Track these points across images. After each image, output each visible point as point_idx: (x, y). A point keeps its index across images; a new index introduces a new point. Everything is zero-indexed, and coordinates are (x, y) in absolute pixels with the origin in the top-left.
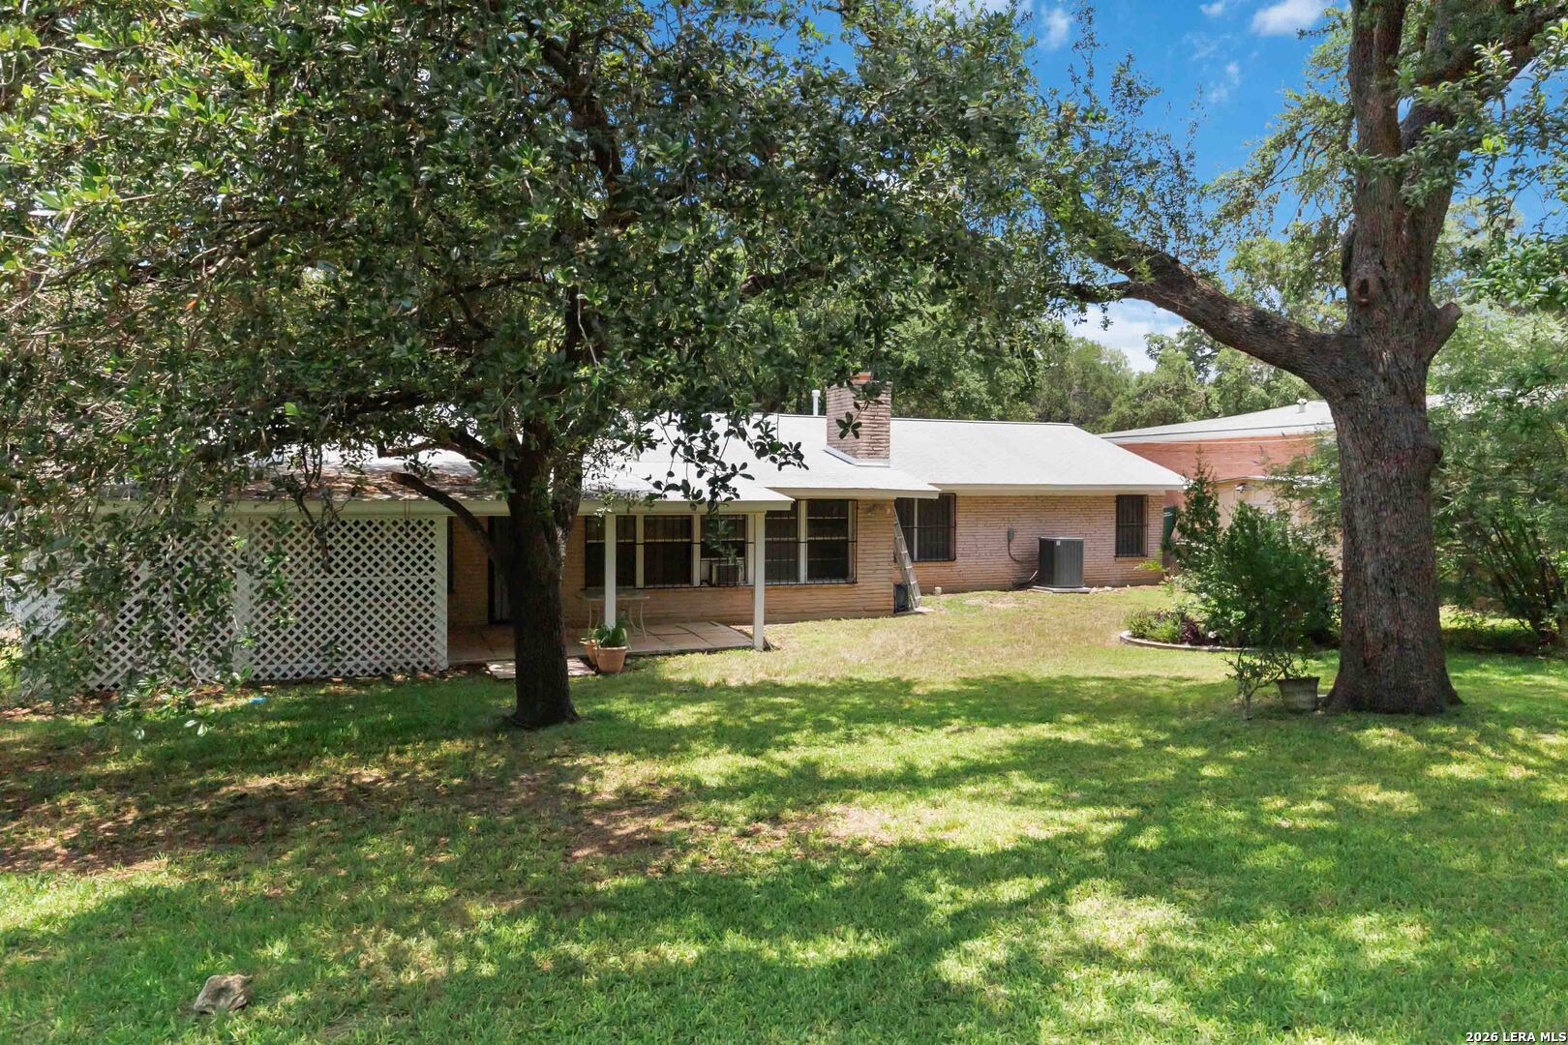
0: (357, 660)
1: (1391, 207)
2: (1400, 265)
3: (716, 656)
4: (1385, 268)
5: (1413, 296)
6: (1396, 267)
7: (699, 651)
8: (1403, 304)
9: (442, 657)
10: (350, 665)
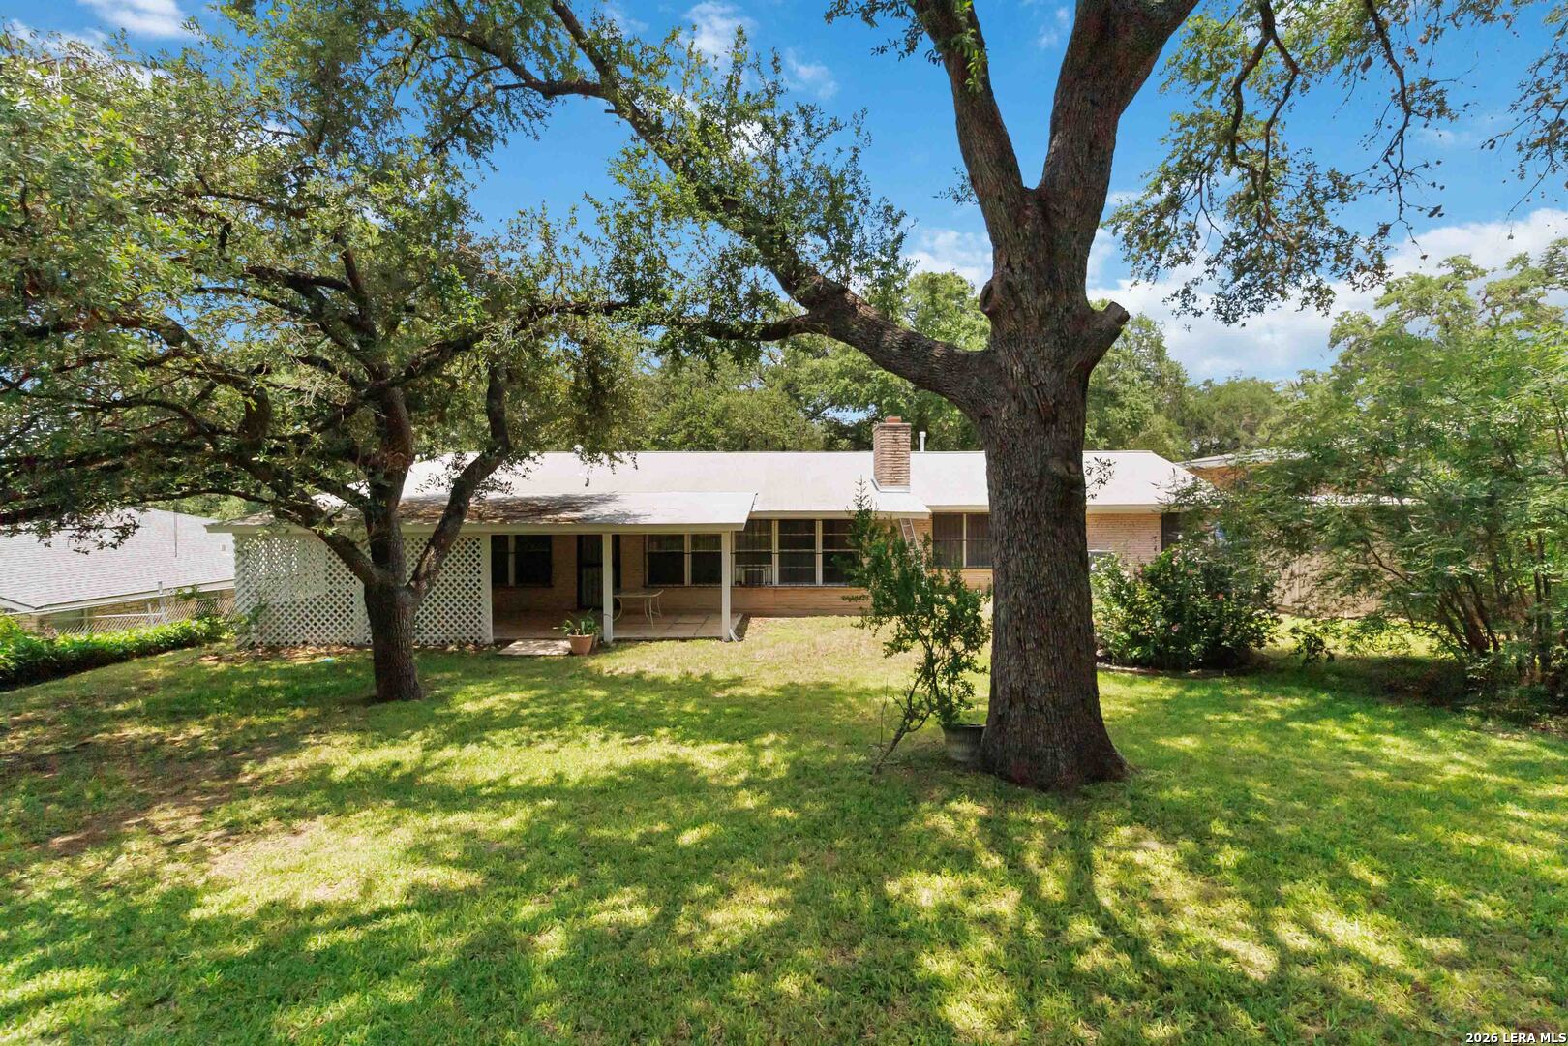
0: (431, 634)
1: (1000, 199)
2: (1028, 264)
3: (688, 644)
4: (1012, 270)
5: (1049, 299)
6: (1024, 269)
7: (675, 639)
8: (1035, 309)
9: (488, 635)
10: (426, 637)
